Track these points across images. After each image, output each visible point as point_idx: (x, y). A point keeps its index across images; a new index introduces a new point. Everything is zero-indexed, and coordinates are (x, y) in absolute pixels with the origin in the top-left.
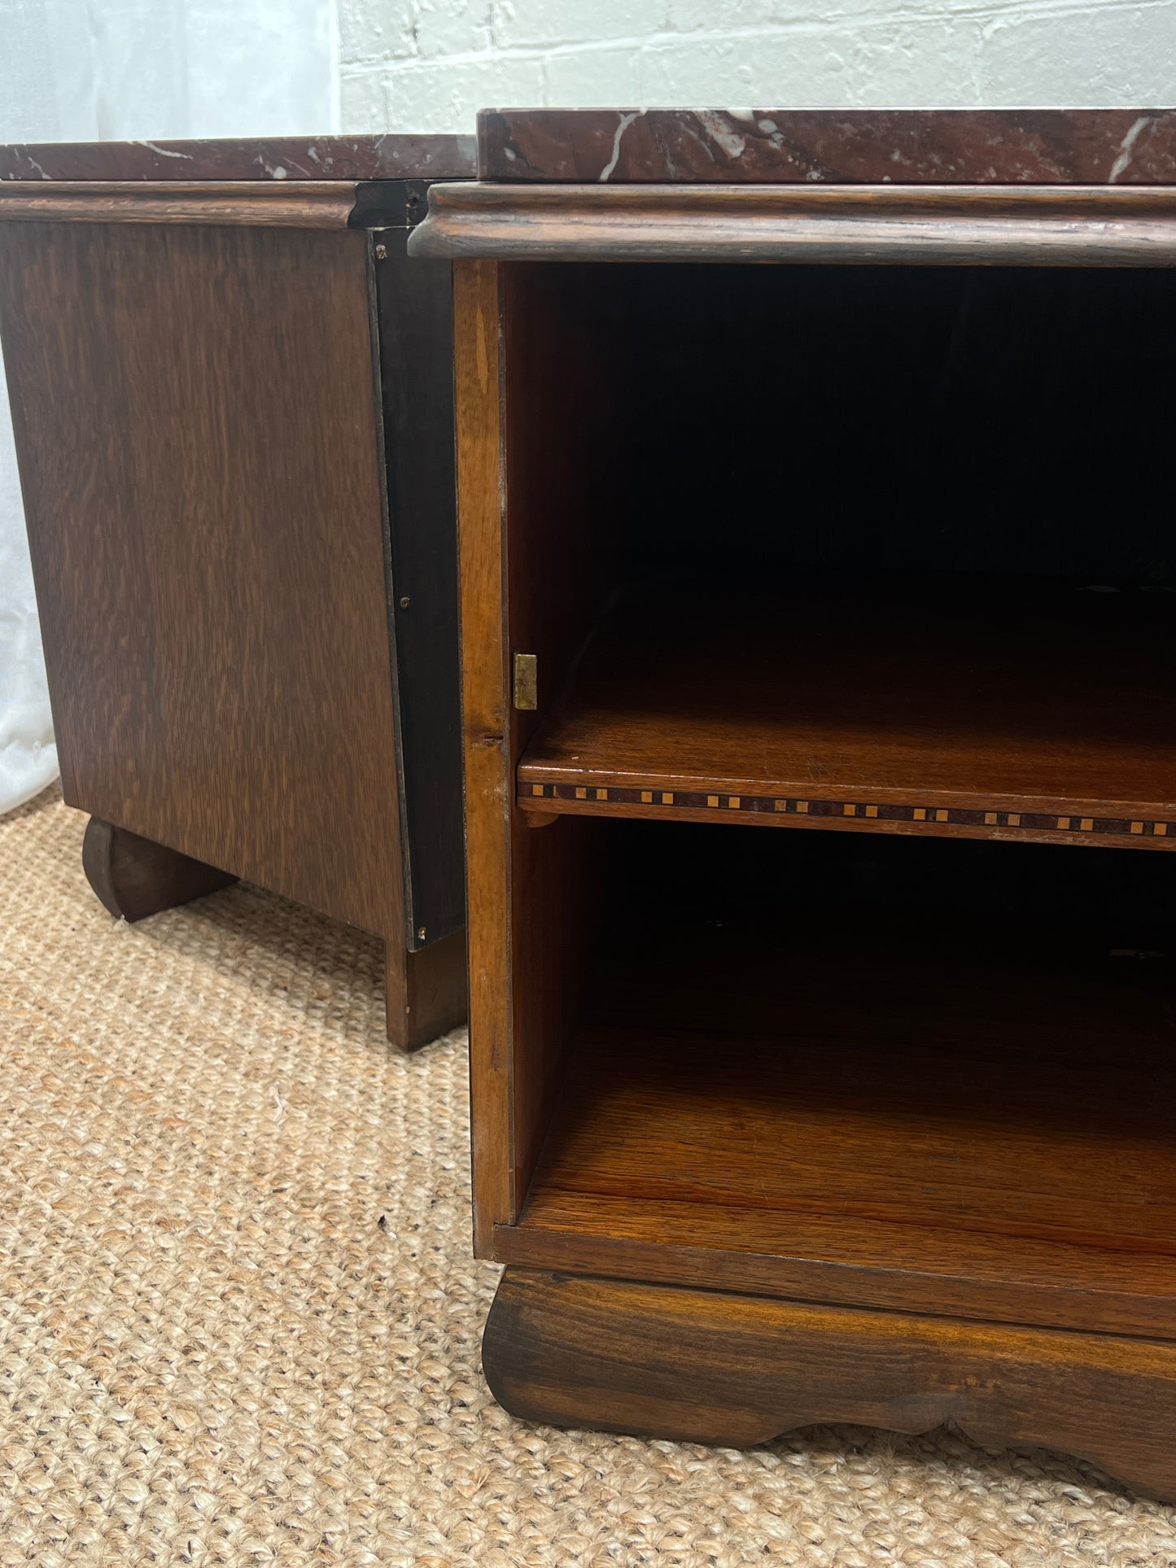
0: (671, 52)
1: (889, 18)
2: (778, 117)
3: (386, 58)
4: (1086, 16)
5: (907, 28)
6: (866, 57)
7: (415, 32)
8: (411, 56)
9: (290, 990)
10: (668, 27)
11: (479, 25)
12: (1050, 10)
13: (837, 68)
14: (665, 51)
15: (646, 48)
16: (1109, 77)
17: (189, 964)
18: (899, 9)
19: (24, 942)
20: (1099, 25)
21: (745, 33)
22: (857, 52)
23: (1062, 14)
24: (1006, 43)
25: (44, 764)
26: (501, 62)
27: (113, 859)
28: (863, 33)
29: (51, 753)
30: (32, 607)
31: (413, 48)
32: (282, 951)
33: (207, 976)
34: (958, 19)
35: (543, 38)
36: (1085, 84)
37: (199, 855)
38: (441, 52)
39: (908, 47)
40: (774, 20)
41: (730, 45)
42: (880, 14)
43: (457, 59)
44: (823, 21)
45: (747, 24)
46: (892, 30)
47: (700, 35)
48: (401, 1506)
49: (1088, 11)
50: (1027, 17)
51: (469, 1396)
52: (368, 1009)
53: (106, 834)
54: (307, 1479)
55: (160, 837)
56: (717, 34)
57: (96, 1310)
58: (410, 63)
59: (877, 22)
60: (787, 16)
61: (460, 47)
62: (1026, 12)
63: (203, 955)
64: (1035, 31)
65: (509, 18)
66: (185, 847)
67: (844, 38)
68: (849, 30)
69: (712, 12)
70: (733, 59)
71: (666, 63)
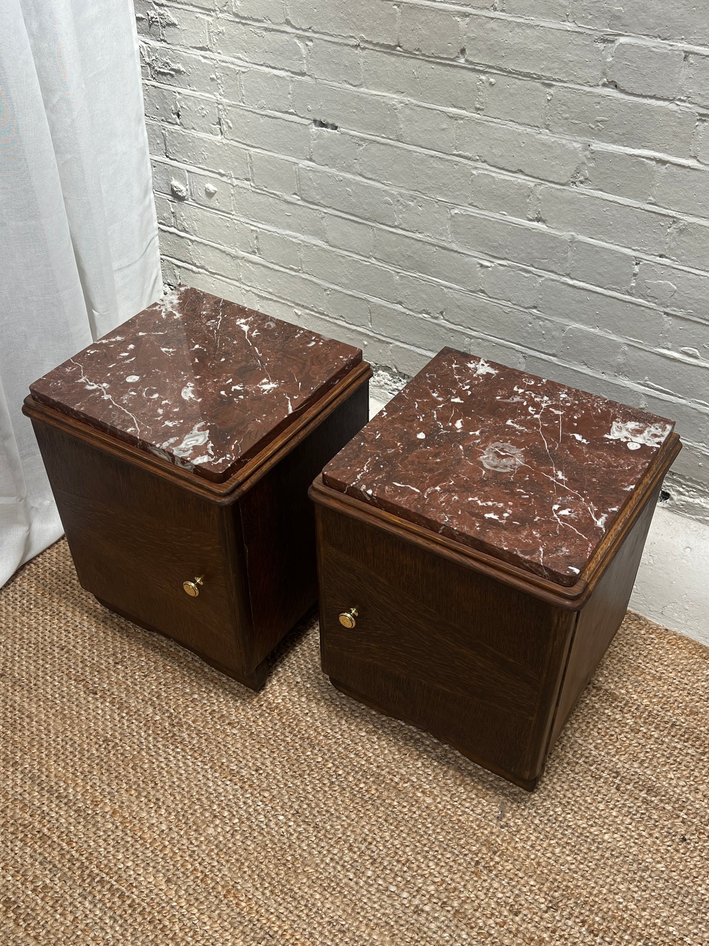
0: (314, 172)
1: (412, 193)
3: (162, 120)
4: (491, 221)
5: (419, 199)
6: (402, 204)
7: (178, 116)
8: (177, 124)
10: (311, 160)
11: (213, 124)
12: (478, 214)
13: (389, 204)
14: (310, 170)
15: (300, 165)
16: (500, 245)
18: (416, 191)
21: (349, 176)
22: (398, 201)
23: (481, 216)
24: (460, 219)
26: (227, 145)
28: (401, 194)
31: (178, 121)
34: (440, 203)
35: (248, 143)
36: (491, 244)
38: (194, 129)
39: (420, 206)
40: (361, 175)
41: (341, 178)
42: (408, 190)
43: (203, 135)
44: (383, 184)
45: (349, 172)
46: (413, 197)
47: (326, 169)
49: (492, 219)
50: (468, 213)
56: (333, 171)
58: (176, 127)
59: (407, 192)
60: (367, 175)
61: (204, 130)
64: (471, 219)
65: (229, 127)
67: (393, 194)
68: (394, 191)
69: (332, 161)
70: (341, 183)
71: (311, 175)
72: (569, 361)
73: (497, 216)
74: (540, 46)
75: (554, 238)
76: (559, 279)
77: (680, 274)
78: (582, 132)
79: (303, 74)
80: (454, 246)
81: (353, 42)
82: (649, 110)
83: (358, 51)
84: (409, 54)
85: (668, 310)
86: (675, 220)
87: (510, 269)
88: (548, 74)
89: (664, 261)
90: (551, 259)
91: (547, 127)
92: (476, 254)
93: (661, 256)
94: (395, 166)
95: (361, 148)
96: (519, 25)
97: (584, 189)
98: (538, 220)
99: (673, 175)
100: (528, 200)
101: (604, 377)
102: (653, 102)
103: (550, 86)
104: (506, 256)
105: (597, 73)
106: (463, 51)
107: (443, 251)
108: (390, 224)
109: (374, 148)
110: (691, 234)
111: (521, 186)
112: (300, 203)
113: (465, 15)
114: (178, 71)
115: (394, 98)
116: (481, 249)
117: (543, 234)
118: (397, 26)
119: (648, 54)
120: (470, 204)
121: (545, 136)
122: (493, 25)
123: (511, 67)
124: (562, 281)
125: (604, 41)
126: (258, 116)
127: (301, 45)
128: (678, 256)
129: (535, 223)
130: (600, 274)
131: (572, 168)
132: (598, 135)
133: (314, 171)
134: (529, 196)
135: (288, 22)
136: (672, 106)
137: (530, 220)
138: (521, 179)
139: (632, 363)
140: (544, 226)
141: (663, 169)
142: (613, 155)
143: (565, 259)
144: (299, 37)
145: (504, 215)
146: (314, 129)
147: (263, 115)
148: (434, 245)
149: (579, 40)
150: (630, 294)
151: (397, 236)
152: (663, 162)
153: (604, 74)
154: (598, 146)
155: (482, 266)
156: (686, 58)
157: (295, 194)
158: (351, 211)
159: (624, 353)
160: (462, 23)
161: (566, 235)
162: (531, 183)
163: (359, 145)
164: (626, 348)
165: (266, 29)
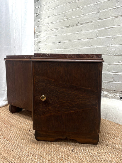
1: (72, 49)
2: (50, 54)
9: (24, 117)
11: (44, 48)
15: (56, 50)
17: (17, 116)
19: (4, 115)
21: (63, 49)
23: (82, 49)
24: (79, 50)
25: (6, 102)
26: (46, 51)
27: (11, 108)
29: (7, 101)
30: (7, 90)
31: (40, 50)
32: (24, 115)
33: (18, 117)
35: (49, 49)
37: (18, 107)
38: (42, 50)
39: (73, 51)
48: (28, 146)
49: (84, 48)
51: (34, 140)
52: (31, 118)
53: (11, 106)
54: (21, 144)
55: (15, 106)
57: (7, 136)
60: (65, 48)
63: (18, 115)
65: (46, 48)
66: (17, 106)
68: (69, 49)
69: (60, 48)
74: (89, 17)
75: (94, 48)
77: (115, 47)
78: (97, 28)
79: (57, 35)
81: (63, 27)
82: (106, 21)
83: (64, 29)
84: (71, 26)
85: (114, 55)
86: (113, 37)
88: (90, 21)
89: (112, 46)
91: (91, 30)
93: (112, 45)
94: (69, 45)
96: (86, 15)
97: (97, 38)
98: (91, 46)
99: (111, 30)
100: (89, 43)
101: (105, 73)
102: (106, 19)
103: (91, 23)
105: (97, 18)
106: (78, 23)
109: (66, 43)
110: (116, 39)
111: (88, 41)
113: (78, 17)
114: (40, 42)
115: (69, 34)
117: (92, 48)
118: (69, 23)
119: (104, 12)
120: (80, 47)
121: (91, 31)
122: (82, 17)
123: (85, 22)
125: (98, 13)
126: (50, 44)
127: (57, 31)
128: (114, 44)
130: (102, 52)
131: (95, 35)
132: (99, 28)
133: (58, 50)
135: (55, 28)
136: (110, 18)
138: (88, 40)
139: (110, 68)
141: (110, 29)
142: (101, 30)
143: (96, 51)
144: (56, 30)
146: (58, 43)
149: (94, 14)
150: (107, 54)
152: (109, 28)
153: (99, 18)
154: (99, 29)
156: (110, 11)
159: (108, 67)
160: (78, 18)
161: (96, 47)
162: (89, 40)
163: (64, 43)
164: (108, 65)
165: (52, 31)
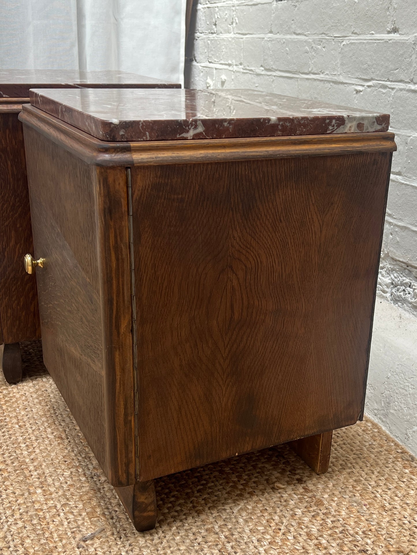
0: (271, 41)
1: (320, 37)
3: (209, 33)
4: (364, 43)
5: (324, 41)
6: (314, 49)
7: (215, 25)
8: (215, 33)
10: (271, 32)
11: (230, 25)
12: (356, 40)
13: (307, 52)
14: (270, 40)
15: (266, 39)
16: (369, 65)
18: (322, 34)
20: (367, 47)
21: (288, 37)
22: (312, 47)
23: (359, 42)
24: (346, 49)
26: (234, 38)
28: (314, 41)
31: (215, 30)
34: (336, 39)
35: (244, 32)
36: (363, 67)
38: (221, 33)
39: (324, 47)
40: (295, 33)
41: (284, 40)
42: (318, 35)
43: (224, 36)
44: (305, 35)
45: (288, 34)
46: (320, 41)
47: (278, 36)
49: (364, 41)
50: (351, 41)
56: (281, 36)
58: (214, 35)
59: (317, 37)
60: (298, 32)
61: (225, 32)
62: (350, 39)
64: (352, 46)
65: (236, 23)
67: (309, 42)
68: (310, 39)
69: (281, 28)
70: (284, 45)
71: (270, 44)
72: (410, 178)
73: (368, 37)
75: (403, 44)
76: (405, 87)
80: (341, 79)
87: (374, 88)
90: (401, 68)
92: (353, 81)
94: (313, 16)
95: (296, 9)
98: (395, 30)
100: (388, 13)
104: (373, 76)
107: (335, 86)
108: (306, 71)
109: (303, 6)
112: (263, 73)
116: (357, 74)
117: (396, 43)
120: (353, 33)
124: (407, 88)
126: (249, 7)
129: (392, 35)
134: (389, 8)
137: (389, 32)
140: (398, 35)
143: (410, 64)
145: (373, 34)
146: (275, 4)
147: (251, 5)
148: (329, 81)
151: (310, 81)
155: (358, 92)
157: (262, 66)
158: (287, 68)
161: (411, 37)
163: (296, 6)
